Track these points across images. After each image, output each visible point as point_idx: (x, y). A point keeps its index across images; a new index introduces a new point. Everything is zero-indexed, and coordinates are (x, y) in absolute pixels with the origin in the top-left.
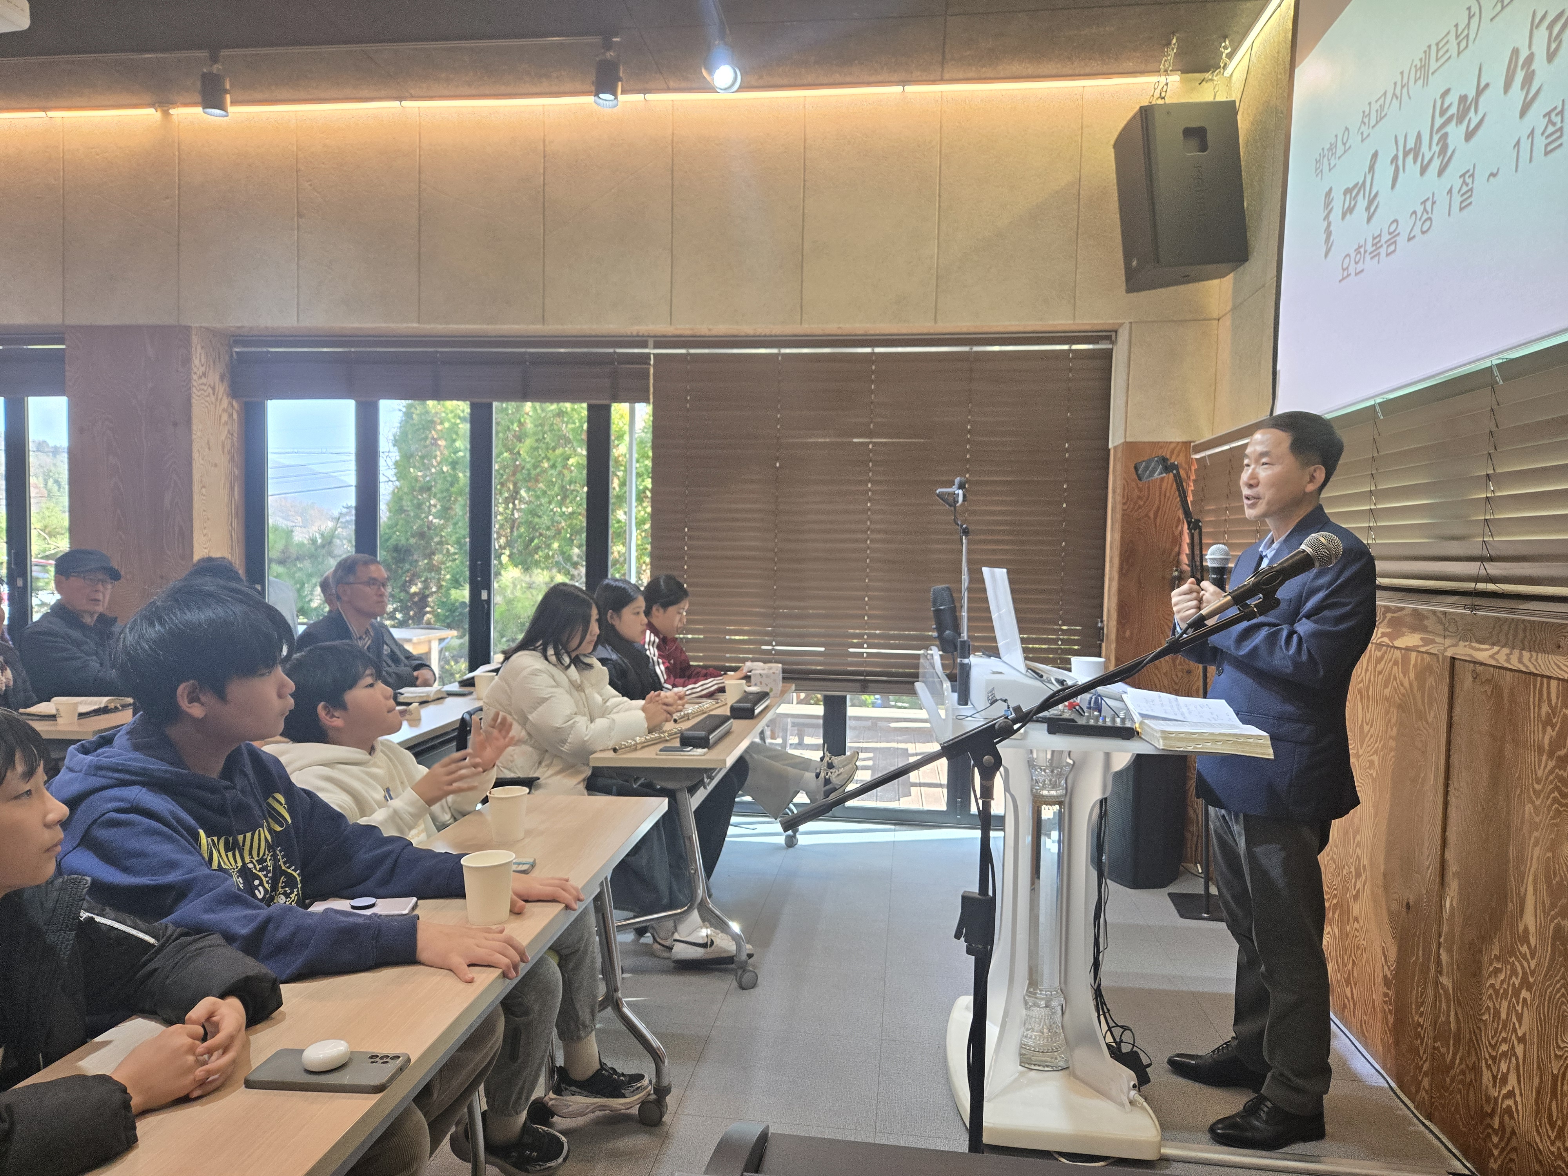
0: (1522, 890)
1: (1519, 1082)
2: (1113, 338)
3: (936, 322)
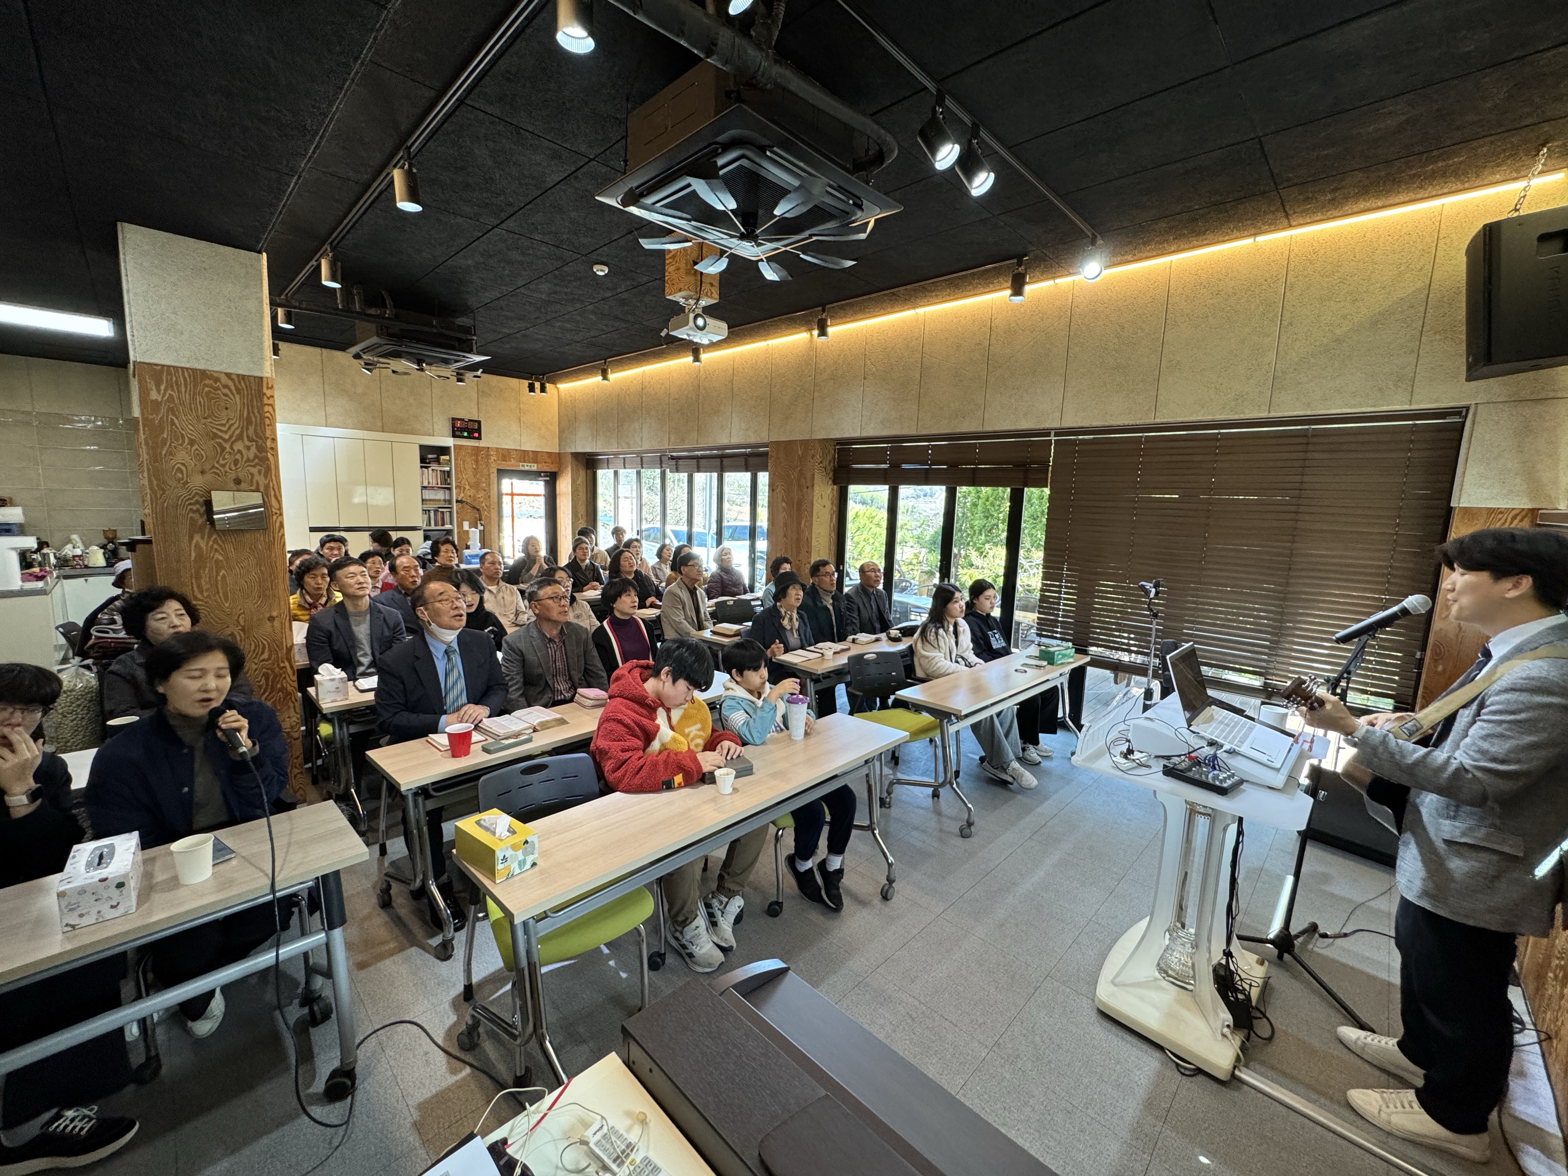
2: (1464, 414)
3: (1269, 412)
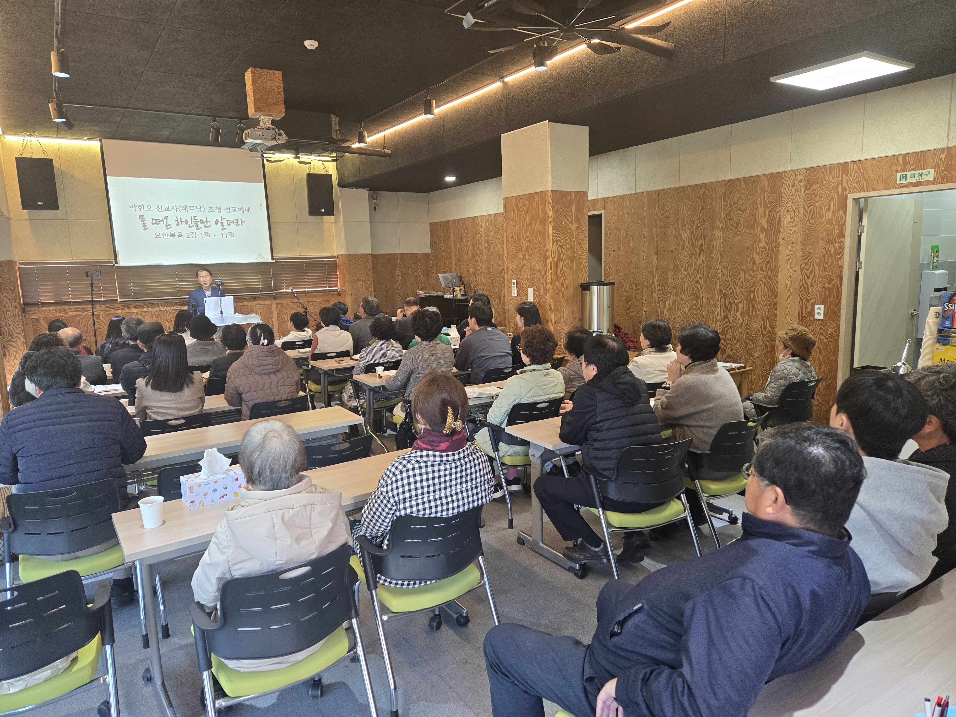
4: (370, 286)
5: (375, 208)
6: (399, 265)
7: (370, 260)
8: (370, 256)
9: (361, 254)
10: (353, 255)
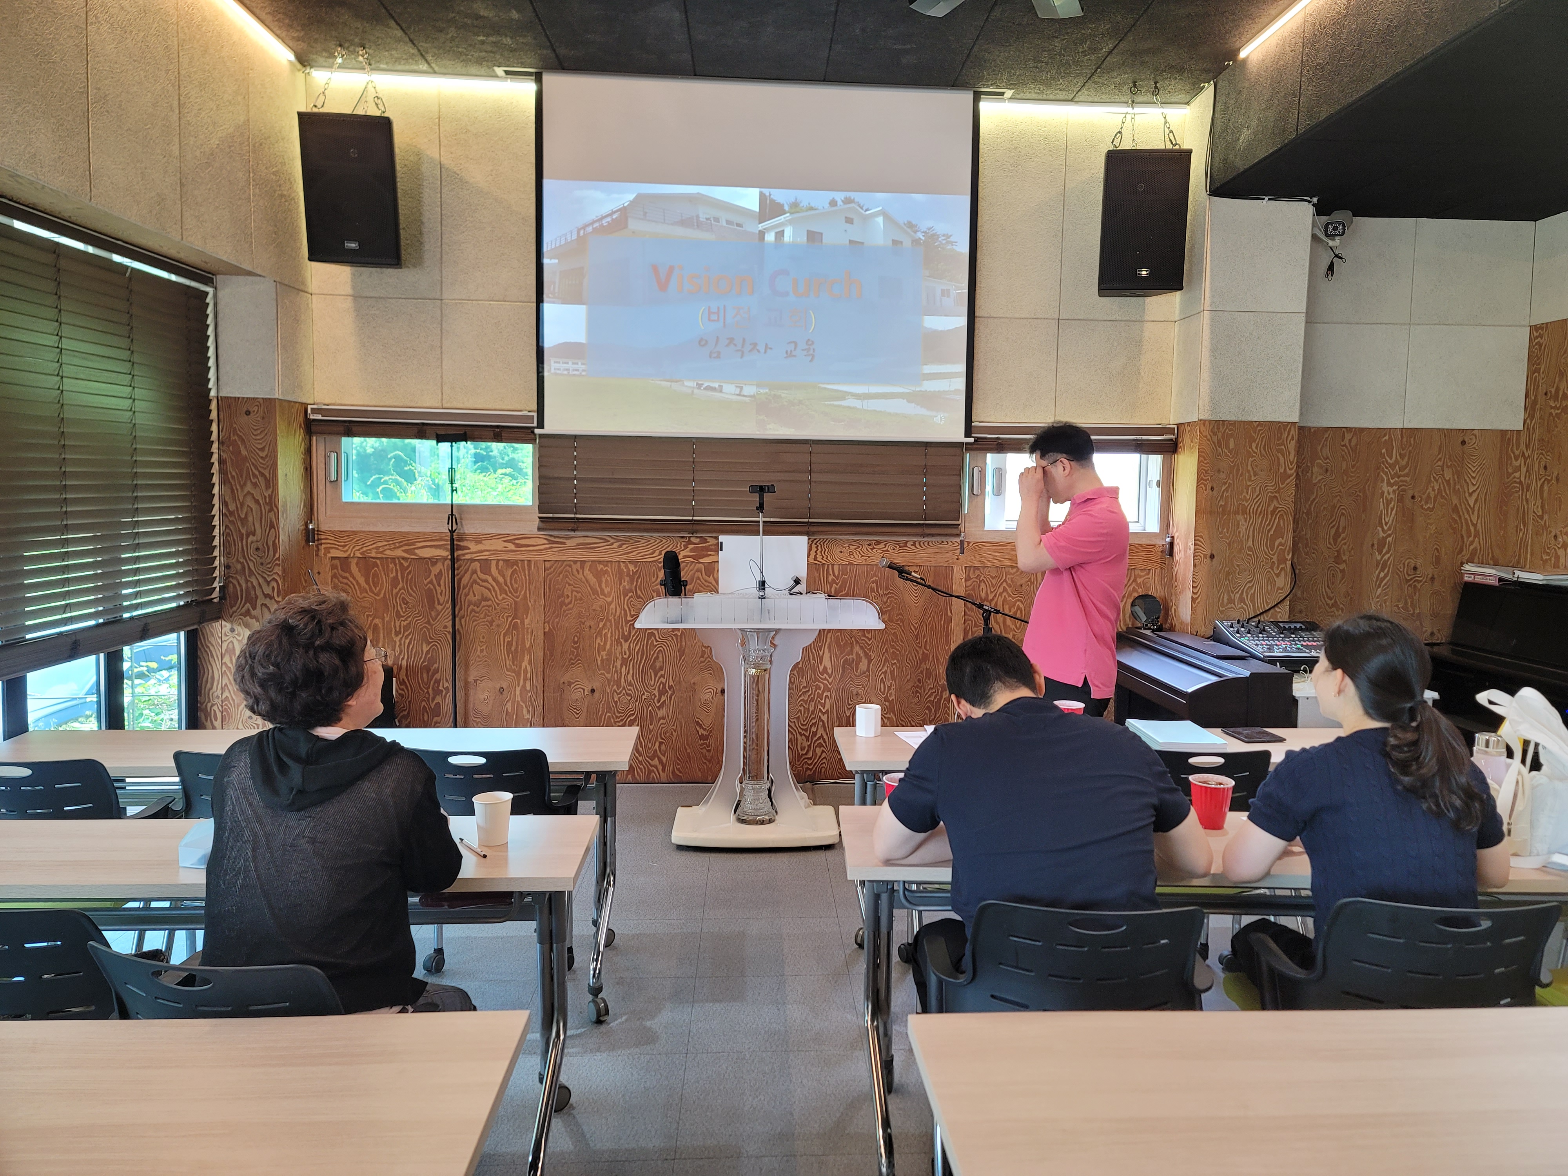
0: (821, 653)
1: (825, 730)
4: (1279, 533)
5: (1331, 268)
6: (1393, 466)
7: (1292, 446)
8: (1294, 432)
9: (1260, 423)
10: (1233, 423)
